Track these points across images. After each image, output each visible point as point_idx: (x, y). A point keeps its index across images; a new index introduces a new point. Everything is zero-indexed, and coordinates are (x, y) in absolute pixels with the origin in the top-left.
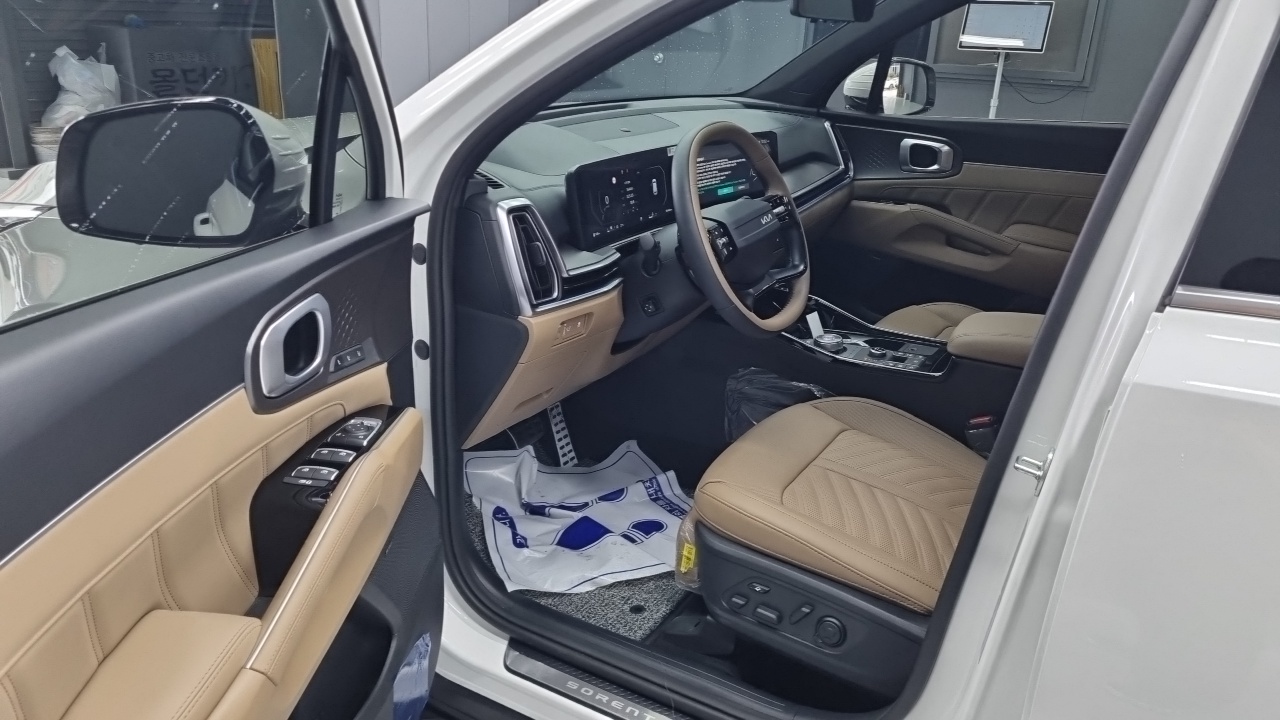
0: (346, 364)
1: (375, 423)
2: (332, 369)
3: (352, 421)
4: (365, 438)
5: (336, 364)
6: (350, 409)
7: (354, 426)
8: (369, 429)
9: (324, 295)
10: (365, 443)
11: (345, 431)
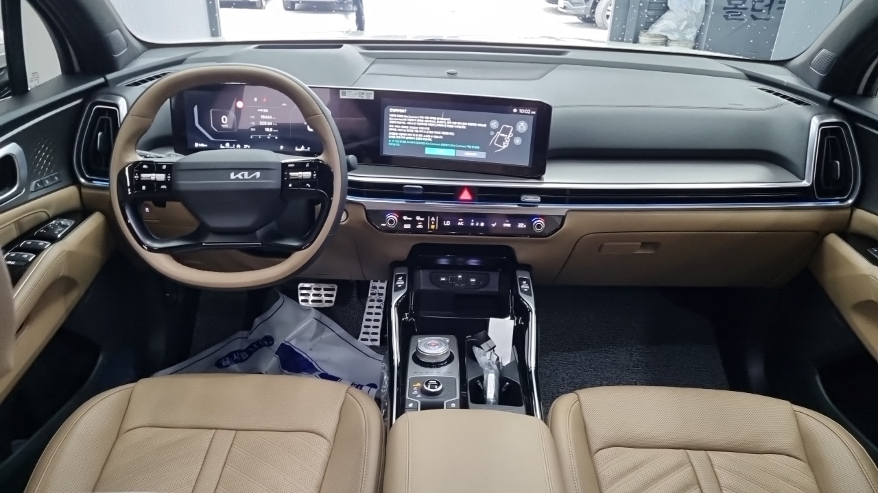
0: (45, 186)
1: (69, 223)
2: (32, 188)
3: (54, 222)
4: (60, 232)
5: (36, 186)
6: (51, 213)
7: (53, 225)
8: (65, 226)
9: (19, 143)
10: (59, 236)
11: (46, 229)
